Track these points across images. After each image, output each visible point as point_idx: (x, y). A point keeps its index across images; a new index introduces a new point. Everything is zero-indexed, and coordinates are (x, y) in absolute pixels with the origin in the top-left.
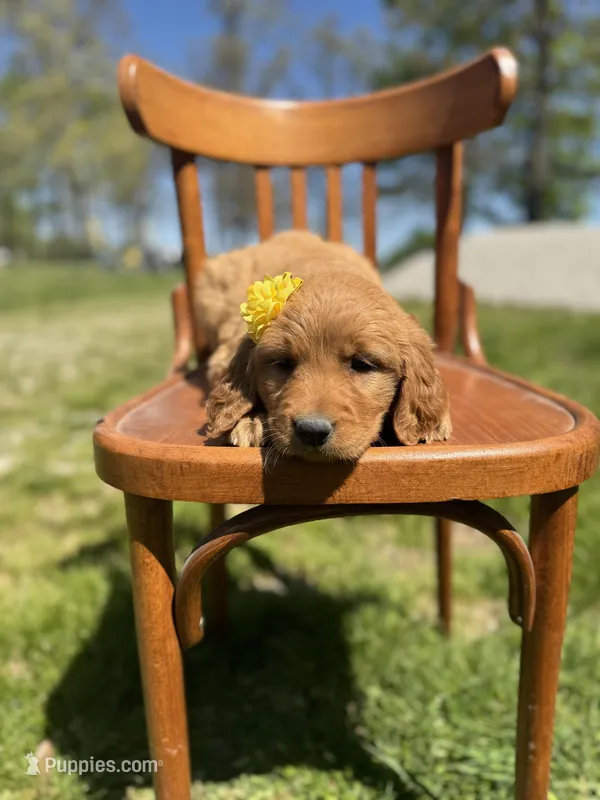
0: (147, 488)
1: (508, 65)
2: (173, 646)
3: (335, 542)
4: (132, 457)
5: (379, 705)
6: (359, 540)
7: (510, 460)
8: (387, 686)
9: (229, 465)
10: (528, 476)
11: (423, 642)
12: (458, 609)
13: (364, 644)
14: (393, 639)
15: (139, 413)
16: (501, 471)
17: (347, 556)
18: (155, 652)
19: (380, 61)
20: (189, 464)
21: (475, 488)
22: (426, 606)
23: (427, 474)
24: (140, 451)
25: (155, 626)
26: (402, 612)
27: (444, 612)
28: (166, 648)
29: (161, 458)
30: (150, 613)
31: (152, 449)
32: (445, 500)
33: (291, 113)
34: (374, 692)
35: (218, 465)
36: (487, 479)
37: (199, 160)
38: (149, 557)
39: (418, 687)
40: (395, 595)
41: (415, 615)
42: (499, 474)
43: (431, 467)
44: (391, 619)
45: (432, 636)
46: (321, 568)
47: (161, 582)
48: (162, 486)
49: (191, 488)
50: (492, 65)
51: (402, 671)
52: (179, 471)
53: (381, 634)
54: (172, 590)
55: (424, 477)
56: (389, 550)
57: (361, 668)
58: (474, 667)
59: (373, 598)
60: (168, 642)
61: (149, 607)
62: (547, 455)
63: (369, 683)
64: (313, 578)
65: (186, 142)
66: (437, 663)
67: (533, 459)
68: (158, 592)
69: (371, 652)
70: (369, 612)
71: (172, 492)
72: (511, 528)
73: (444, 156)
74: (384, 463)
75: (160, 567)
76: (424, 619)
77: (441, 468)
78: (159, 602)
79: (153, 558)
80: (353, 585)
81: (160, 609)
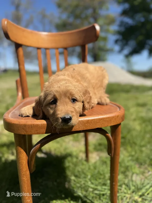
0: (22, 132)
1: (98, 28)
2: (28, 173)
3: (58, 142)
4: (17, 124)
5: (75, 181)
6: (64, 141)
7: (108, 118)
8: (76, 176)
9: (44, 124)
10: (112, 121)
11: (83, 164)
12: (90, 155)
13: (69, 167)
14: (76, 165)
15: (14, 113)
16: (107, 120)
17: (61, 146)
18: (23, 175)
19: (57, 21)
20: (33, 125)
21: (101, 125)
22: (82, 156)
23: (91, 122)
24: (19, 122)
25: (24, 168)
26: (77, 158)
27: (87, 156)
28: (26, 173)
29: (26, 124)
30: (22, 165)
31: (23, 121)
32: (95, 128)
33: (47, 35)
34: (73, 178)
35: (41, 125)
36: (104, 123)
37: (23, 46)
38: (22, 150)
39: (83, 175)
40: (74, 154)
41: (80, 158)
42: (106, 121)
43: (92, 121)
44: (75, 160)
45: (85, 163)
46: (55, 150)
47: (25, 156)
48: (26, 131)
49: (34, 131)
50: (94, 28)
51: (79, 172)
52: (31, 127)
53: (73, 164)
54: (28, 158)
55: (91, 123)
56: (71, 143)
57: (68, 173)
58: (95, 168)
59: (70, 155)
60: (27, 172)
61: (22, 163)
62: (116, 116)
63: (71, 176)
64: (53, 152)
65: (20, 42)
66: (87, 169)
67: (113, 117)
68: (24, 159)
69: (71, 169)
70: (69, 159)
71: (29, 132)
72: (108, 133)
73: (83, 47)
74: (82, 121)
75: (24, 152)
76: (82, 159)
77: (94, 120)
78: (24, 161)
79: (23, 150)
80: (64, 153)
81: (25, 163)
